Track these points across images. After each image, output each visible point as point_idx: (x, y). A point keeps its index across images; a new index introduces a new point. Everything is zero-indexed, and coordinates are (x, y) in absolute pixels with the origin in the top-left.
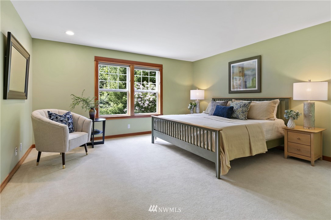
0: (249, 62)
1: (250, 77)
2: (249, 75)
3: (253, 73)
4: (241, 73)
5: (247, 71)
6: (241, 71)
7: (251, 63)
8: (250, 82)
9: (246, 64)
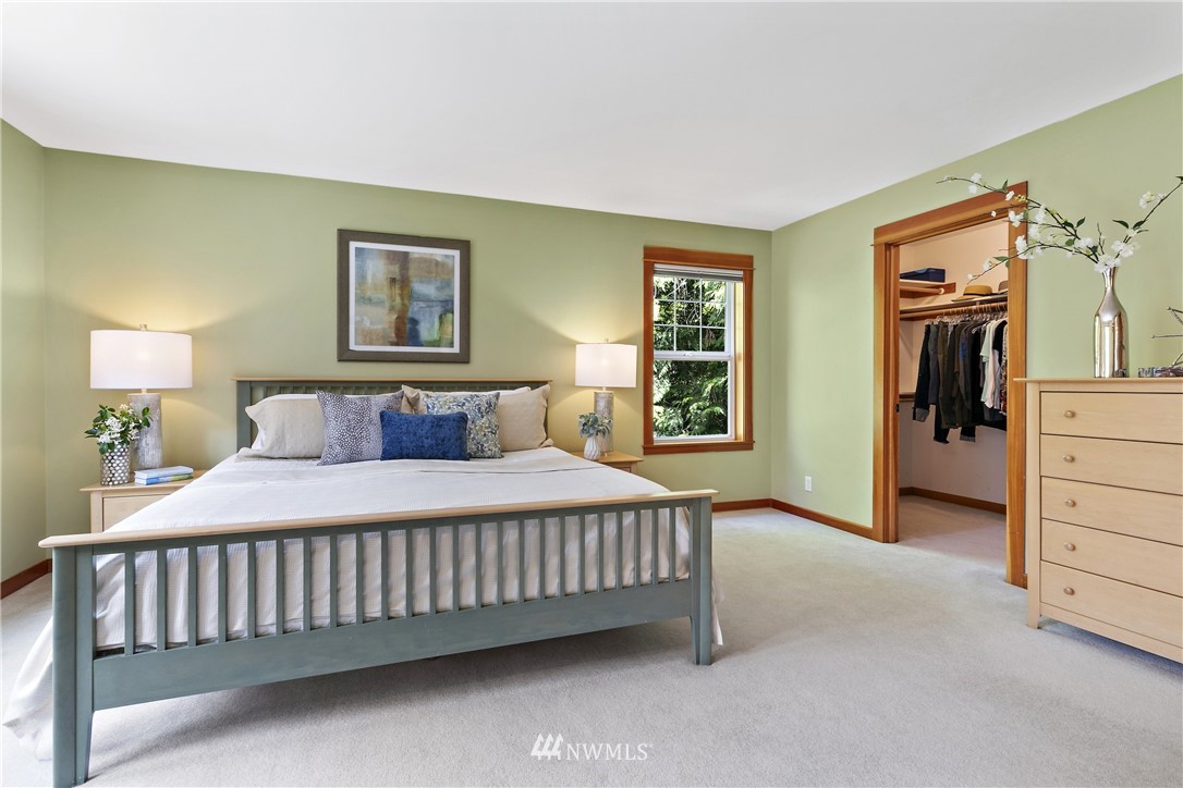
0: (431, 255)
1: (432, 307)
2: (427, 300)
3: (443, 296)
4: (397, 286)
5: (422, 282)
6: (398, 277)
7: (439, 259)
8: (433, 325)
9: (416, 256)
